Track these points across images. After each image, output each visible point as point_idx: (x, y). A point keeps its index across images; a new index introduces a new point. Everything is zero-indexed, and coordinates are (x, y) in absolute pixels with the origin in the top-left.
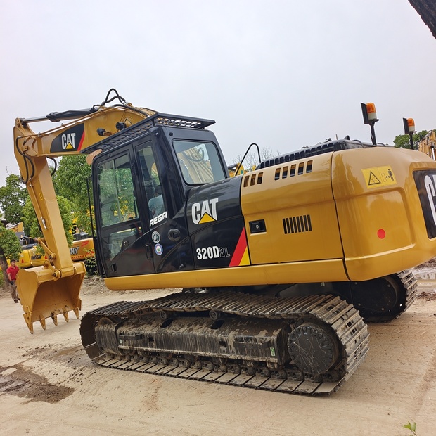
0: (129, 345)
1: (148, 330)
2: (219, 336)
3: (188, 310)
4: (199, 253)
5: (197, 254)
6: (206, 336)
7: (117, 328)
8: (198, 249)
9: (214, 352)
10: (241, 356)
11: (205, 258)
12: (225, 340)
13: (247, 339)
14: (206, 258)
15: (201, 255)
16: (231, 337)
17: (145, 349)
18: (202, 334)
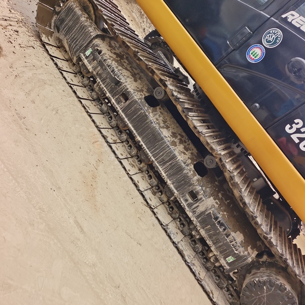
0: (95, 68)
1: (130, 84)
2: (199, 188)
3: (191, 127)
4: (295, 127)
5: (292, 123)
6: (185, 171)
7: (97, 37)
8: (300, 123)
9: (176, 189)
10: (198, 224)
11: (295, 137)
12: (199, 197)
13: (221, 224)
14: (297, 141)
15: (294, 130)
16: (209, 203)
17: (108, 95)
18: (183, 164)
